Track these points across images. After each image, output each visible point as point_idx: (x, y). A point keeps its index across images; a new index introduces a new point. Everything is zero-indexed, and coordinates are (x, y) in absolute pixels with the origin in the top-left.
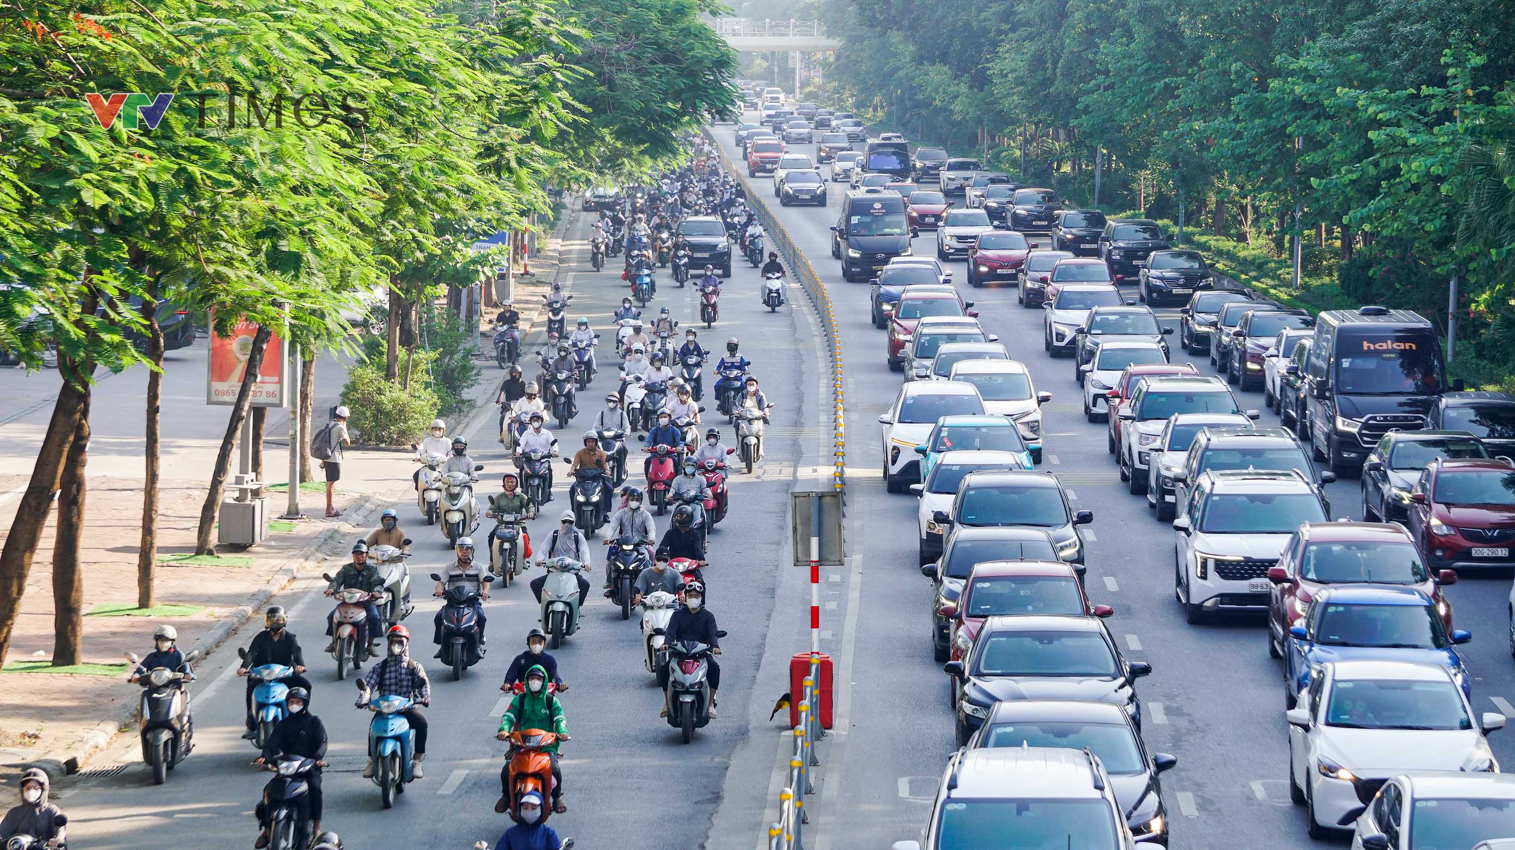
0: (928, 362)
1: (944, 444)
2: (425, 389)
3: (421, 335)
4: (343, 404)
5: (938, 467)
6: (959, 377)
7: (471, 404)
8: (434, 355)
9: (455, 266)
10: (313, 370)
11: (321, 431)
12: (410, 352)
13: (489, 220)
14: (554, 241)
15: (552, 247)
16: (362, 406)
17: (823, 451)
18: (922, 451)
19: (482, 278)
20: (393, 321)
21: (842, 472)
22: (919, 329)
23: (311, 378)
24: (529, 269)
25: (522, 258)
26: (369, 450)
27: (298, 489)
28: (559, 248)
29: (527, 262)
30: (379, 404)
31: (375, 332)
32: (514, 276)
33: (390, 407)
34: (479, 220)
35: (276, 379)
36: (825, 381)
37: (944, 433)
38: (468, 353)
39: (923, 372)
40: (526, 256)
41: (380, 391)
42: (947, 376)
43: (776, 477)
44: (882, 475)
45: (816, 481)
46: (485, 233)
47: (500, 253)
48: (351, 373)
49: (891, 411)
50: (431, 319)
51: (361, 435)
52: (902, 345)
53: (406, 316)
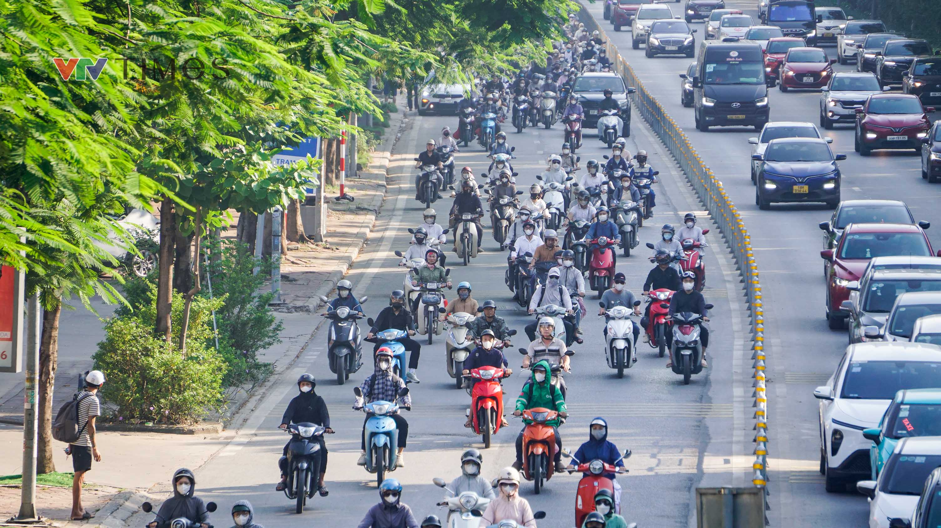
0: (881, 318)
1: (904, 428)
2: (207, 348)
3: (203, 278)
4: (97, 367)
5: (896, 458)
6: (923, 338)
7: (268, 369)
8: (217, 303)
9: (249, 185)
10: (57, 323)
11: (68, 405)
12: (188, 299)
13: (295, 124)
14: (381, 154)
15: (377, 163)
16: (122, 371)
17: (738, 435)
18: (873, 437)
19: (285, 201)
20: (165, 258)
21: (764, 461)
22: (870, 273)
23: (55, 333)
24: (346, 190)
25: (337, 177)
26: (130, 430)
27: (35, 483)
28: (387, 163)
29: (344, 182)
30: (145, 369)
31: (141, 274)
32: (327, 201)
33: (160, 373)
34: (281, 124)
35: (8, 334)
36: (741, 342)
37: (904, 413)
38: (265, 302)
39: (874, 330)
40: (343, 173)
41: (147, 352)
42: (908, 335)
43: (674, 469)
44: (818, 468)
45: (729, 475)
46: (289, 142)
47: (309, 168)
48: (110, 327)
49: (831, 382)
50: (215, 256)
51: (121, 411)
52: (846, 293)
53: (183, 251)
